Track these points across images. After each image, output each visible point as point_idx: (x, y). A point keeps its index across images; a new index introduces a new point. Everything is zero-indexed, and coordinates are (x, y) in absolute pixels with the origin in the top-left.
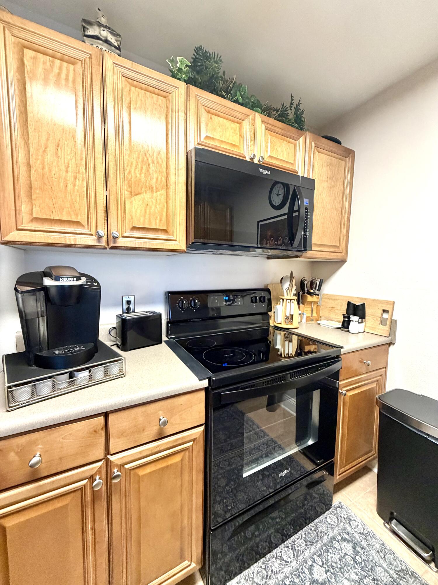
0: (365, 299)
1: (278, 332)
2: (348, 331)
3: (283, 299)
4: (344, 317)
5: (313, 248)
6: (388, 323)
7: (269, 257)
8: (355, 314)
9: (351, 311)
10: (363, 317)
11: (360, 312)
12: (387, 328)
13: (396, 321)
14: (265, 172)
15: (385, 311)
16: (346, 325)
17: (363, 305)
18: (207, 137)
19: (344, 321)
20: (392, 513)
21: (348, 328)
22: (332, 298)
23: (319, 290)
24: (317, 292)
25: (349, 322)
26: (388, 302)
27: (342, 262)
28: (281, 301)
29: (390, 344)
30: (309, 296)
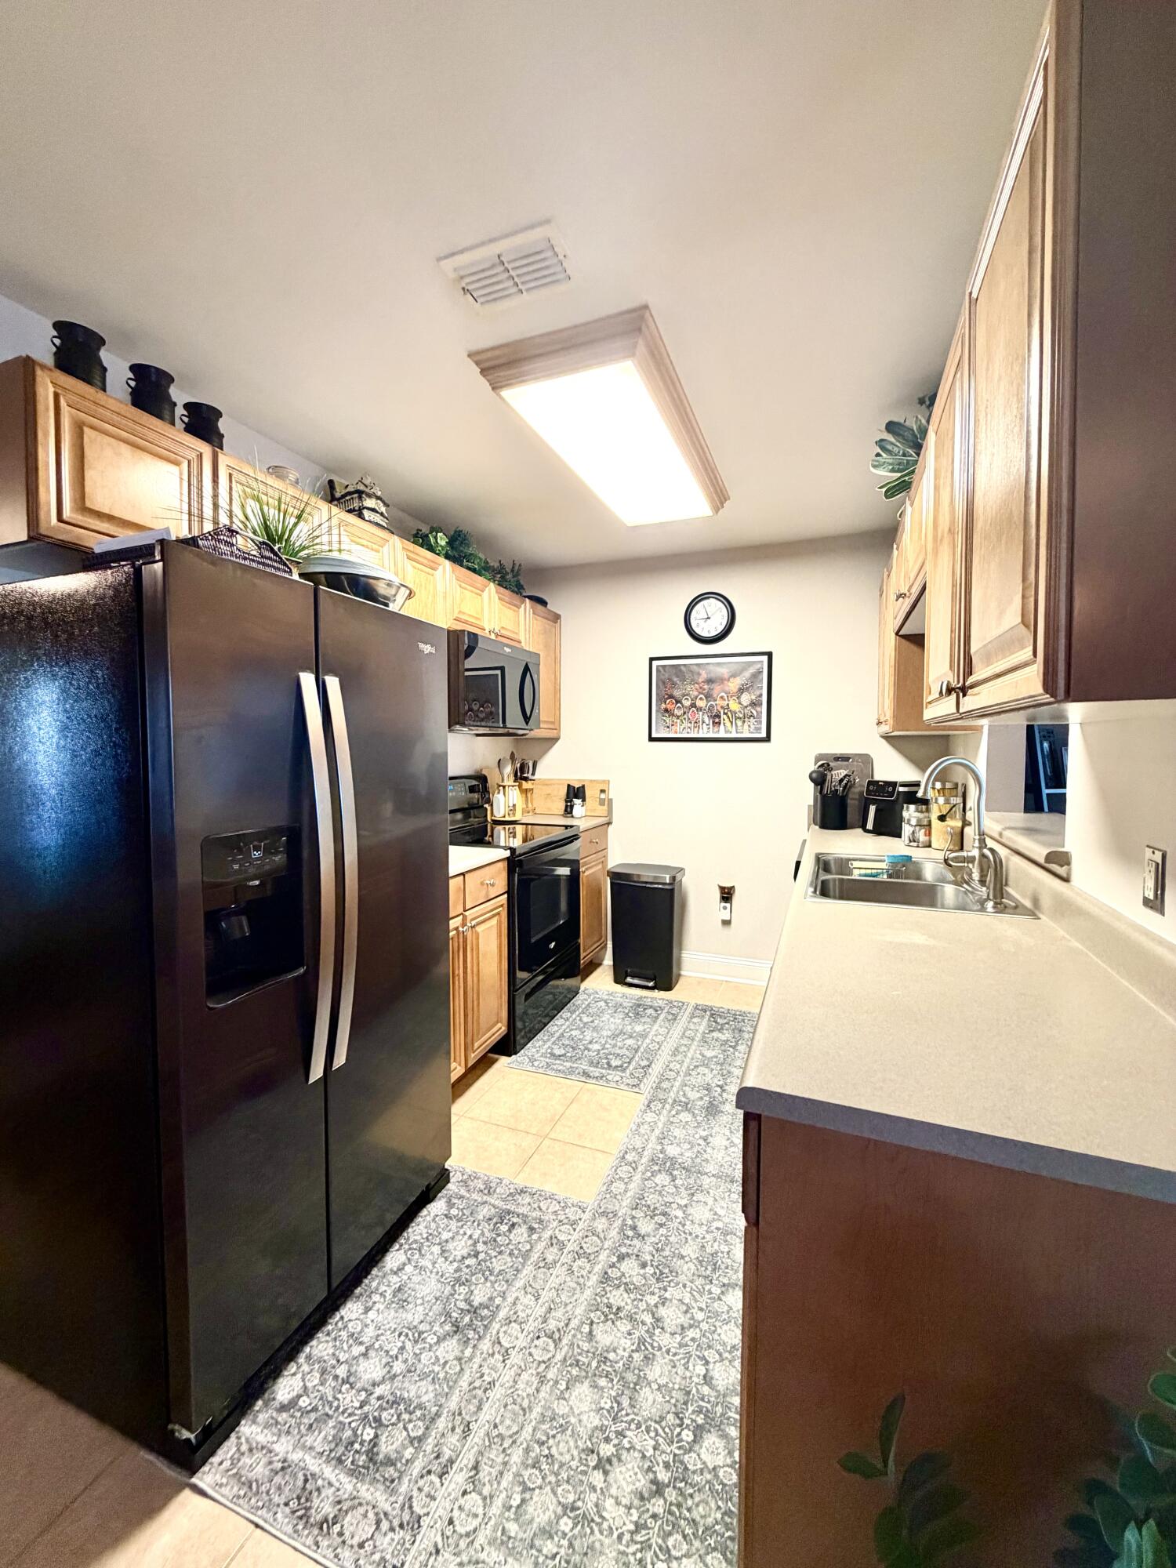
0: (584, 780)
1: (501, 827)
2: (572, 817)
3: (504, 787)
4: (566, 802)
5: (542, 726)
6: (606, 803)
7: (478, 735)
8: (576, 797)
9: (572, 795)
10: (584, 800)
11: (581, 795)
12: (605, 807)
13: (611, 800)
14: (508, 650)
15: (603, 791)
16: (569, 810)
17: (583, 786)
18: (460, 612)
19: (567, 806)
20: (626, 972)
21: (571, 812)
22: (546, 783)
23: (533, 774)
24: (531, 777)
25: (572, 807)
26: (604, 781)
27: (556, 740)
28: (501, 788)
29: (609, 823)
30: (524, 782)
